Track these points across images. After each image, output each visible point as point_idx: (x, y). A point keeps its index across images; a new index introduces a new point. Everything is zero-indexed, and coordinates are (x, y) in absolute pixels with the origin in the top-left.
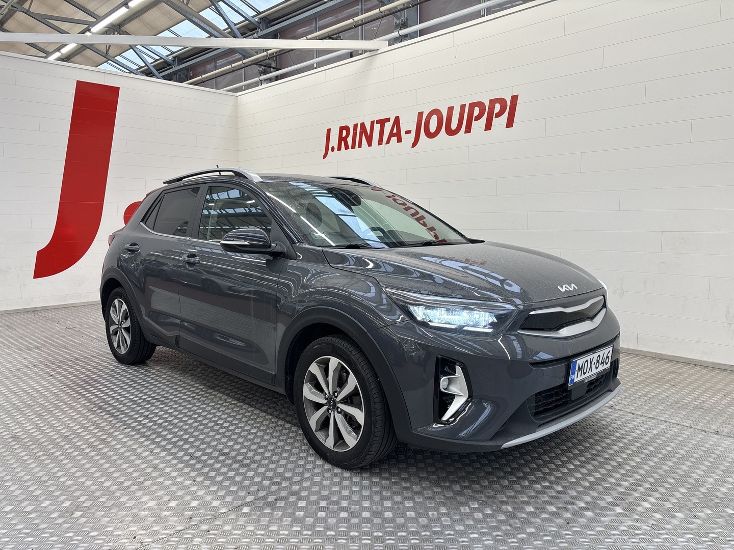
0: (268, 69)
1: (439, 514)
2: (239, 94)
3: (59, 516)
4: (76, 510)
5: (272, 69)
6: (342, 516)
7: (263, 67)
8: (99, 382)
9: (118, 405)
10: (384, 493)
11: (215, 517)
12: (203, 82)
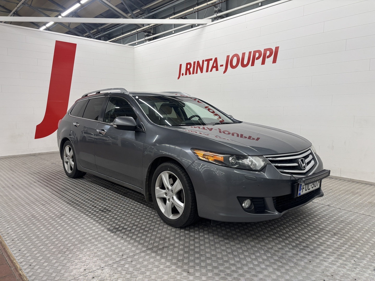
0: (149, 34)
1: (245, 256)
2: (135, 47)
3: (59, 253)
4: (67, 251)
5: (151, 34)
6: (196, 256)
7: (147, 33)
8: (71, 190)
9: (81, 201)
10: (216, 245)
11: (134, 255)
12: (117, 41)
